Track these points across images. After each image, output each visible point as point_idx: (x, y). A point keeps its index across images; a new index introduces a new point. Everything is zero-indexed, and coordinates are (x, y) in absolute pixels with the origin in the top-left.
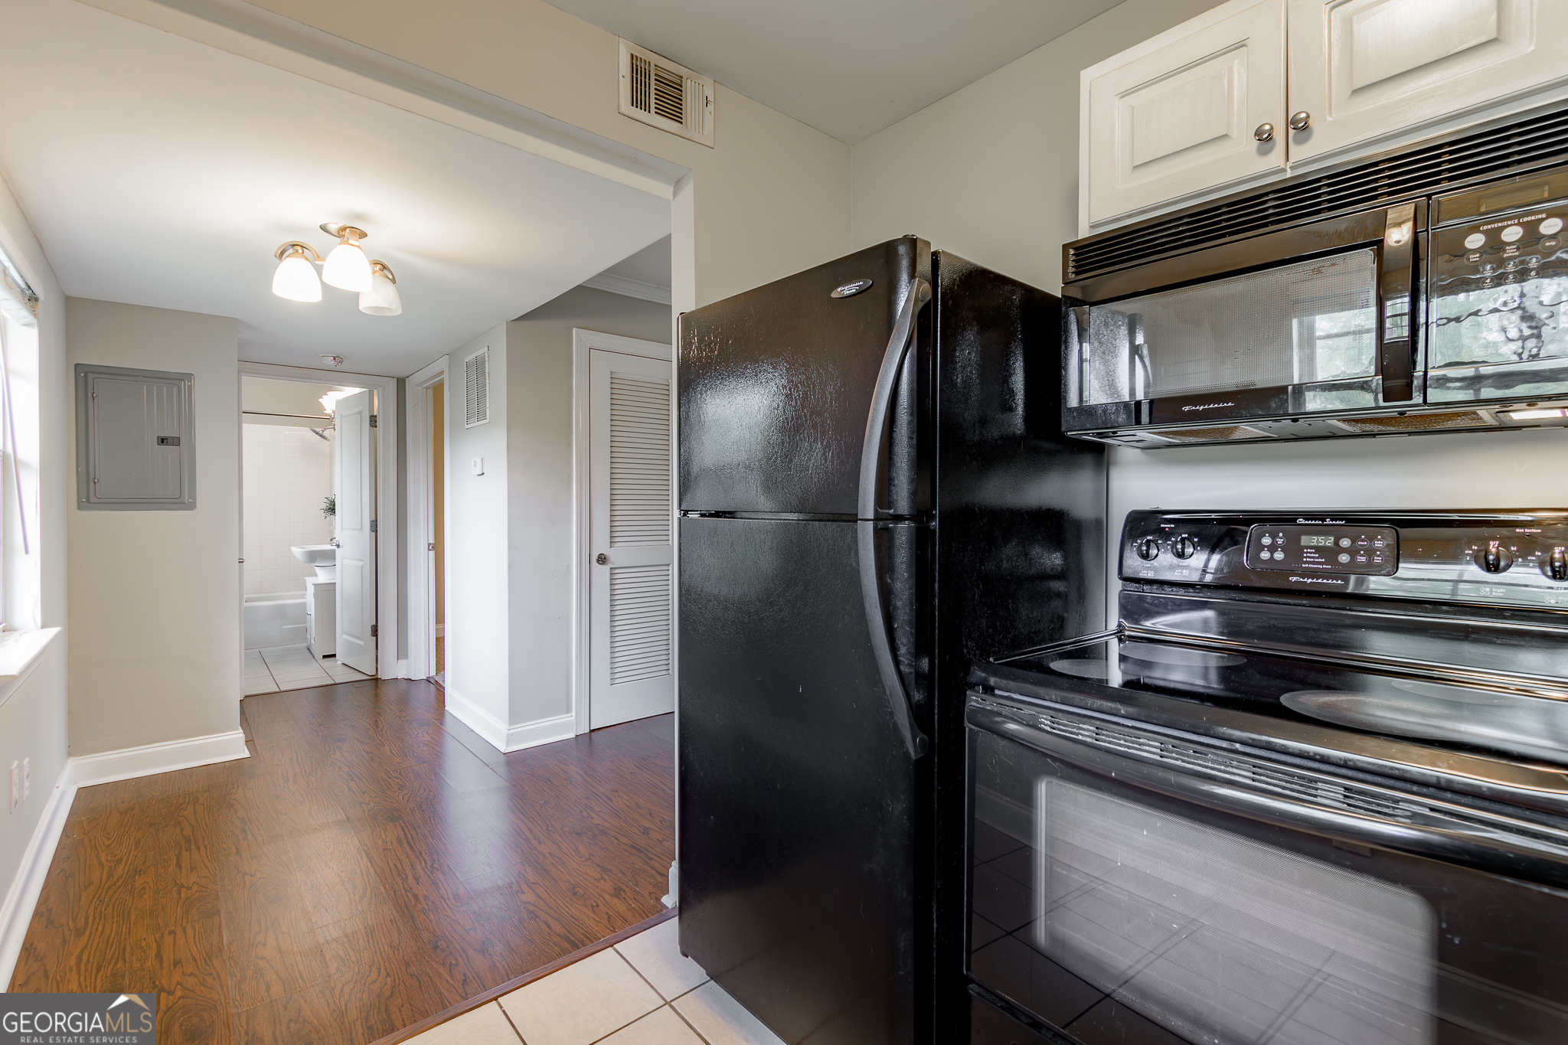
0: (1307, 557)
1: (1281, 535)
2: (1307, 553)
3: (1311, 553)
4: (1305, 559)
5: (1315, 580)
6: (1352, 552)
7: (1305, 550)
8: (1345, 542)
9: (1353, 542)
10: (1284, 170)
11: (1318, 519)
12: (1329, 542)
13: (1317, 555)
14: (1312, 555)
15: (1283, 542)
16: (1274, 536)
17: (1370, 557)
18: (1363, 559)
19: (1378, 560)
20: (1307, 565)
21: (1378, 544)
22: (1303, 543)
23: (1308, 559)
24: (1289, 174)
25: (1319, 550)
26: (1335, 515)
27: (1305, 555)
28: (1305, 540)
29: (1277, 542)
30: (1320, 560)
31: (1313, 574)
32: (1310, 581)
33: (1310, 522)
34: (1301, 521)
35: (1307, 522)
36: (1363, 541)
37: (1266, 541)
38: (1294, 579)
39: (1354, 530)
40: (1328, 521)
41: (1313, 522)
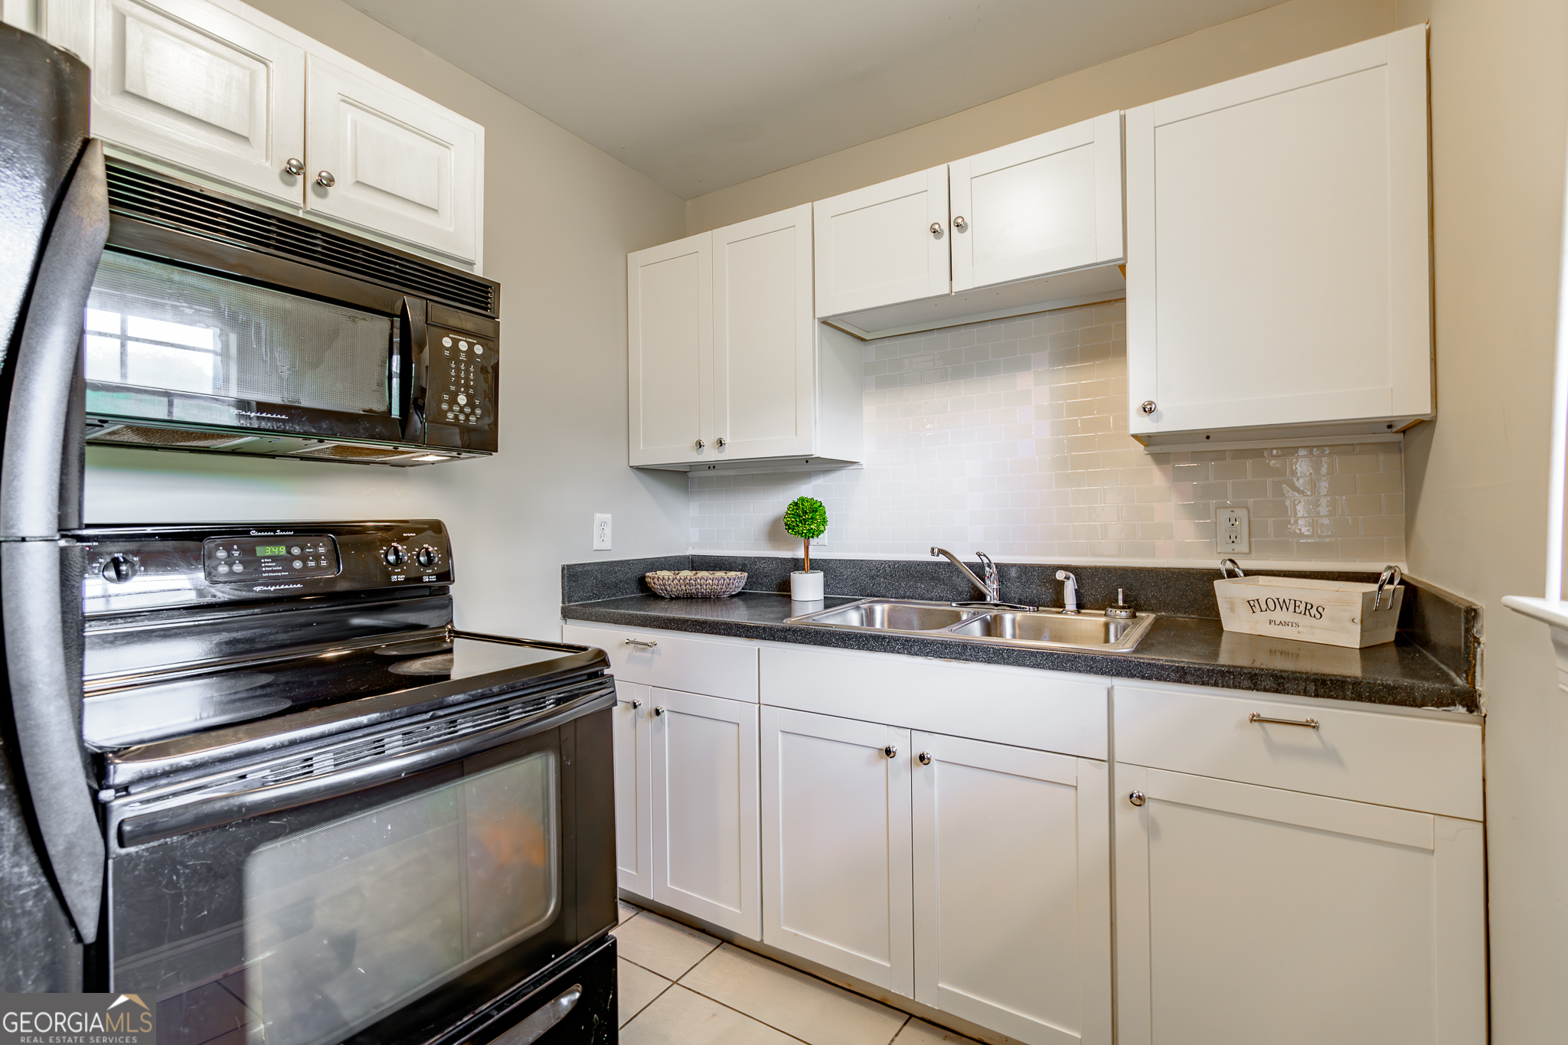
0: (265, 567)
1: (235, 547)
2: (265, 562)
3: (268, 562)
4: (264, 569)
5: (278, 587)
6: (304, 558)
7: (263, 561)
8: (296, 551)
9: (302, 550)
10: (298, 208)
11: (271, 531)
12: (282, 550)
13: (274, 564)
14: (270, 564)
15: (239, 554)
16: (229, 549)
17: (317, 562)
18: (313, 564)
19: (324, 563)
20: (267, 574)
21: (322, 550)
22: (259, 554)
23: (267, 569)
24: (301, 214)
25: (275, 559)
26: (284, 527)
27: (263, 565)
28: (261, 551)
29: (233, 554)
30: (278, 568)
31: (275, 581)
32: (273, 588)
33: (263, 534)
34: (253, 533)
35: (259, 534)
36: (310, 548)
37: (221, 554)
38: (258, 589)
39: (301, 540)
40: (279, 532)
41: (266, 533)
